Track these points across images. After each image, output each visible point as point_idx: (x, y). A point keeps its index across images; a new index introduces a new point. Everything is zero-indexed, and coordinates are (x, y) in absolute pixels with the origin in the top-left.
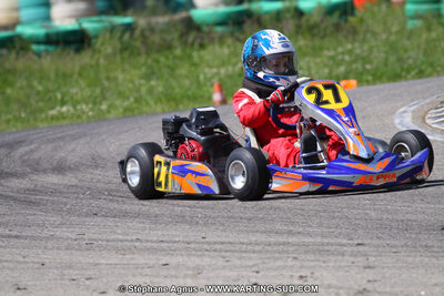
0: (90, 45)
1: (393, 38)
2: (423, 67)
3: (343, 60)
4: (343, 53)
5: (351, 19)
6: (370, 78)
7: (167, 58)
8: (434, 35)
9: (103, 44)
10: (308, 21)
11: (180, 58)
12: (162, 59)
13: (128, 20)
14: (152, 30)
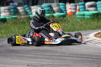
0: (7, 22)
1: (73, 23)
2: (79, 29)
3: (62, 27)
5: (65, 18)
6: (67, 31)
8: (83, 23)
9: (10, 22)
10: (55, 18)
11: (27, 25)
12: (23, 25)
13: (16, 16)
14: (21, 19)
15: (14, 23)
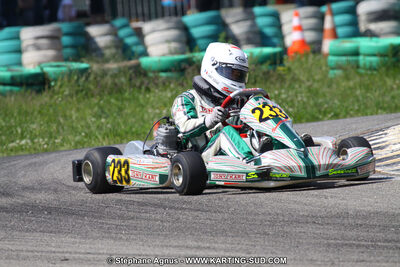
1: (316, 85)
2: (338, 111)
5: (280, 68)
7: (117, 99)
12: (113, 101)
15: (77, 93)
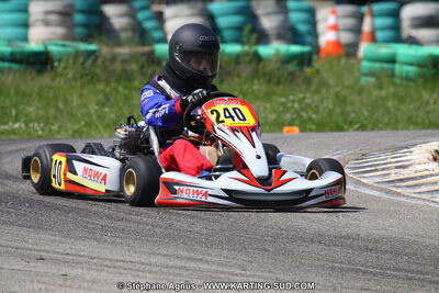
0: (52, 67)
1: (345, 92)
2: (365, 122)
3: (293, 107)
4: (294, 101)
5: (308, 70)
6: (314, 127)
7: (126, 88)
8: (384, 93)
9: (65, 68)
10: (264, 67)
12: (121, 89)
13: (92, 47)
14: (114, 58)
15: (82, 76)
